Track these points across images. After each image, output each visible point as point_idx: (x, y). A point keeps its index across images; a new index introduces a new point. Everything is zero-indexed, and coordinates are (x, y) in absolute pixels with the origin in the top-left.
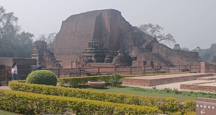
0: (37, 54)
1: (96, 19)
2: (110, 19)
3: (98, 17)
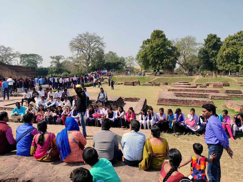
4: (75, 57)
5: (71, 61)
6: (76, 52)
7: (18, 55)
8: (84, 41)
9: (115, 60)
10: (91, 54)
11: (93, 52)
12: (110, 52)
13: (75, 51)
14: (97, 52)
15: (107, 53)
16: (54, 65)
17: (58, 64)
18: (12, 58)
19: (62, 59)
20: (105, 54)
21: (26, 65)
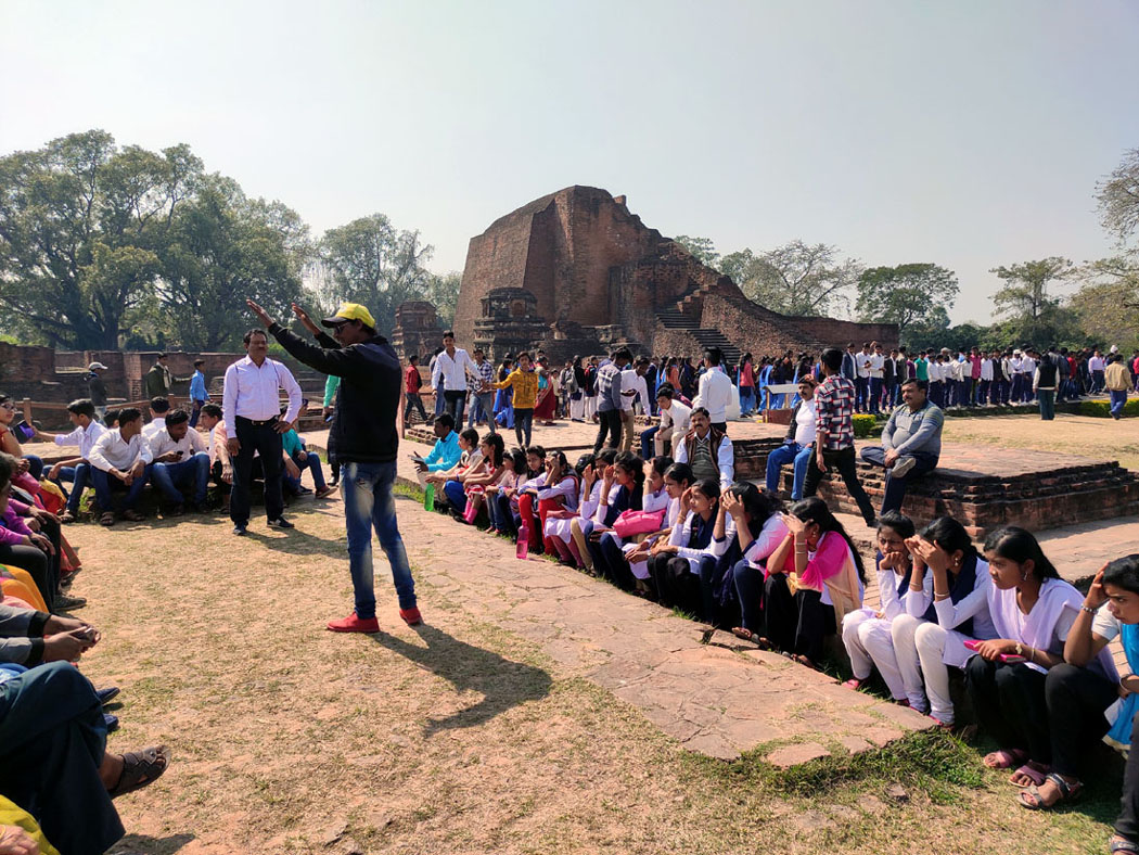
1: (533, 224)
2: (574, 220)
3: (541, 215)
5: (1109, 280)
7: (850, 276)
16: (1013, 312)
17: (1035, 307)
18: (828, 291)
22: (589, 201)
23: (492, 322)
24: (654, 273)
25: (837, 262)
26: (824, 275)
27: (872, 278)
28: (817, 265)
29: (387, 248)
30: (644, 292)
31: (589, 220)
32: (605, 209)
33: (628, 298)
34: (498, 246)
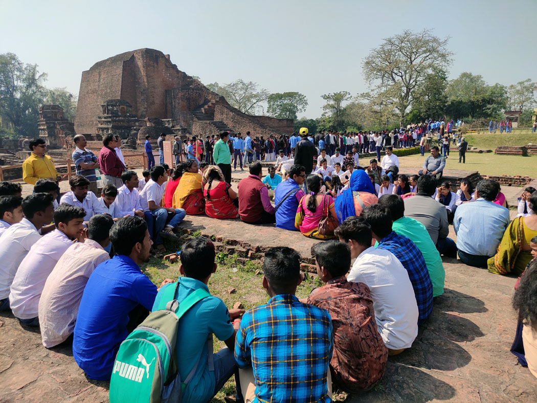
0: (45, 127)
1: (123, 66)
2: (146, 66)
3: (127, 62)
4: (374, 94)
5: (365, 102)
6: (379, 81)
7: (264, 97)
8: (397, 54)
9: (475, 94)
10: (414, 84)
11: (418, 79)
12: (465, 75)
13: (376, 78)
14: (429, 77)
15: (456, 79)
16: (330, 114)
17: (337, 112)
18: (255, 103)
19: (346, 100)
20: (448, 79)
21: (277, 115)
22: (154, 57)
23: (110, 117)
24: (189, 94)
25: (258, 90)
26: (252, 96)
27: (273, 98)
28: (249, 91)
29: (18, 74)
30: (185, 103)
31: (154, 66)
32: (161, 61)
33: (177, 106)
34: (102, 77)
